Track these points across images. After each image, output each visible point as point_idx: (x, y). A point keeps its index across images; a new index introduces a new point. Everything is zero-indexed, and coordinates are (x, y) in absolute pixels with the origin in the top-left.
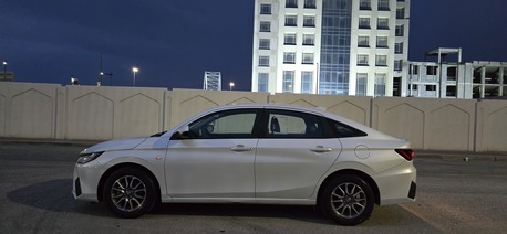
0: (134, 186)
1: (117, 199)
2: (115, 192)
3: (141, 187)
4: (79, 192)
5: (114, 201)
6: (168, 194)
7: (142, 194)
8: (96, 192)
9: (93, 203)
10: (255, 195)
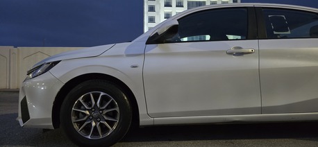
0: (102, 104)
1: (80, 124)
2: (77, 114)
3: (112, 105)
4: (26, 116)
5: (76, 126)
6: (148, 114)
7: (114, 114)
8: (51, 116)
9: (46, 130)
10: (262, 110)
